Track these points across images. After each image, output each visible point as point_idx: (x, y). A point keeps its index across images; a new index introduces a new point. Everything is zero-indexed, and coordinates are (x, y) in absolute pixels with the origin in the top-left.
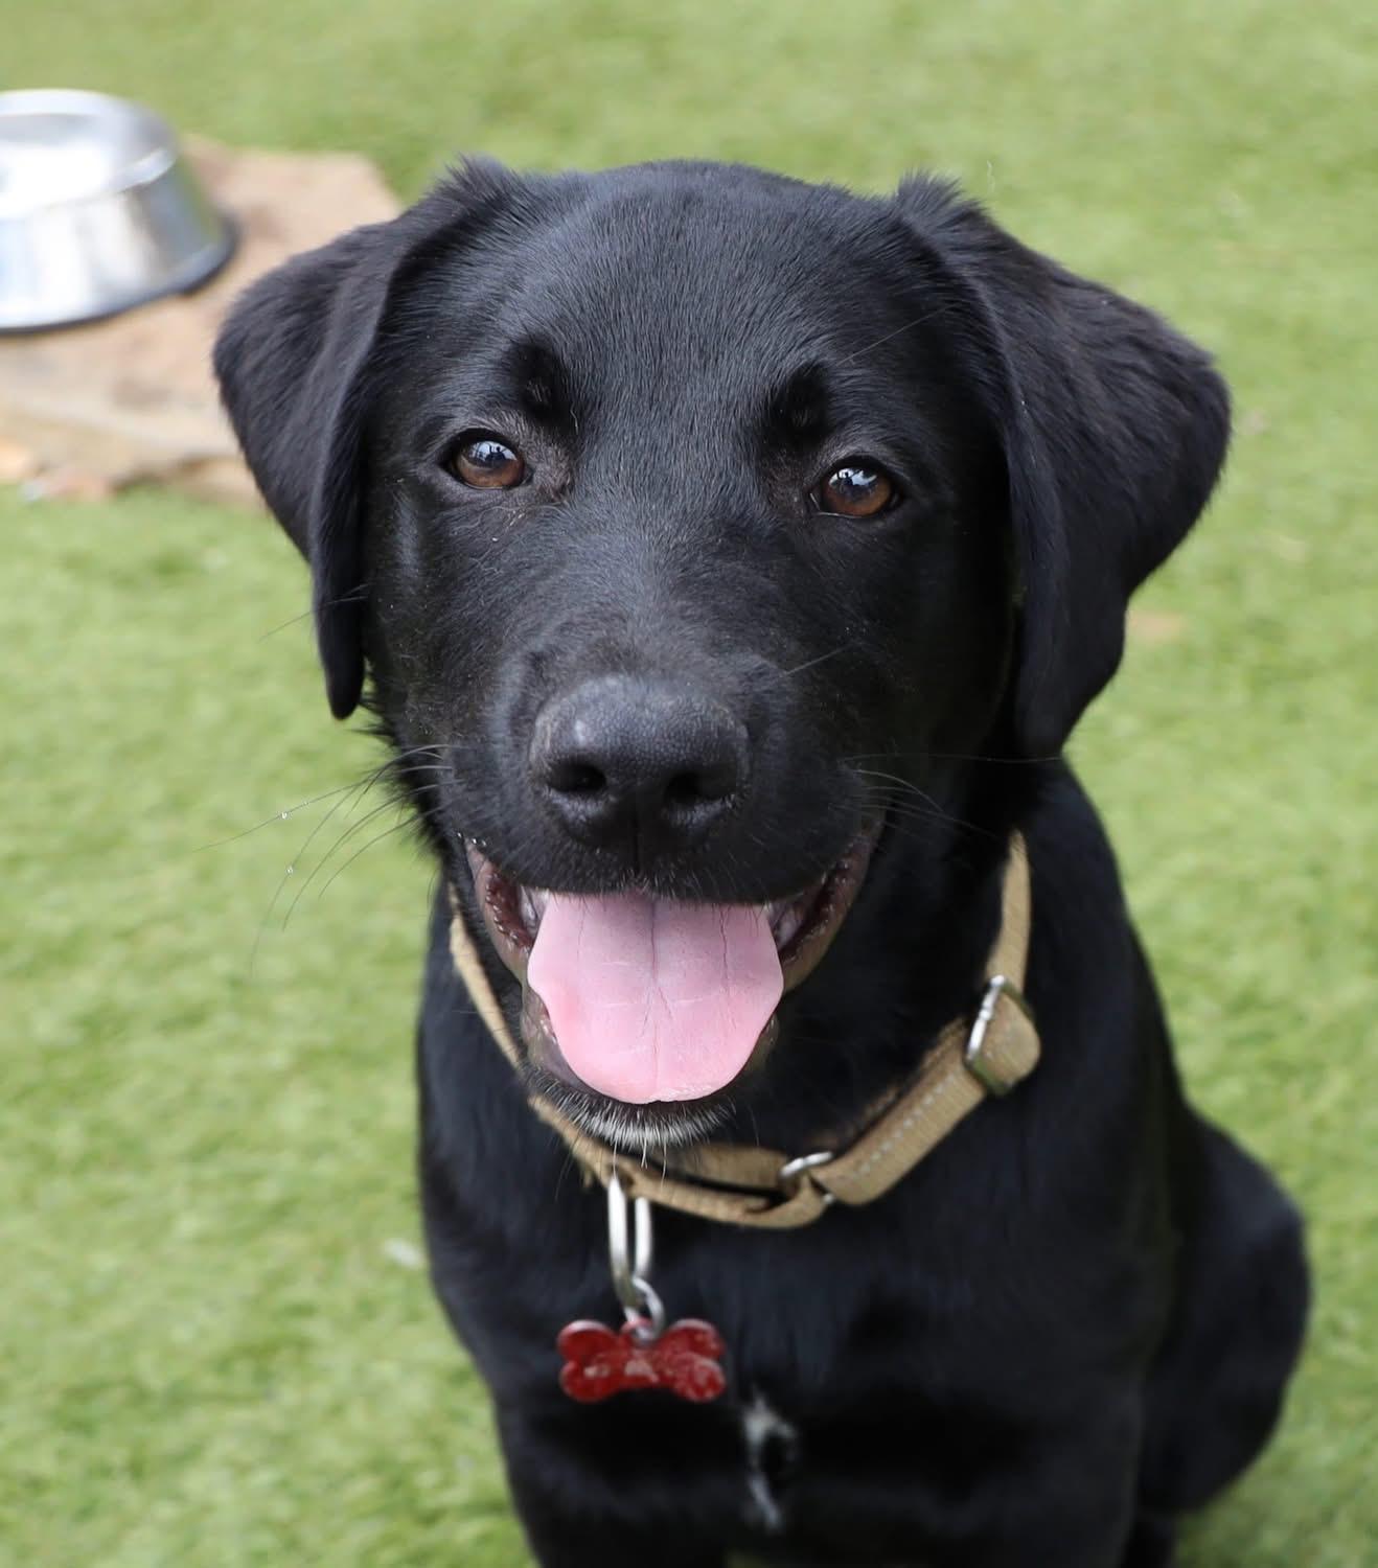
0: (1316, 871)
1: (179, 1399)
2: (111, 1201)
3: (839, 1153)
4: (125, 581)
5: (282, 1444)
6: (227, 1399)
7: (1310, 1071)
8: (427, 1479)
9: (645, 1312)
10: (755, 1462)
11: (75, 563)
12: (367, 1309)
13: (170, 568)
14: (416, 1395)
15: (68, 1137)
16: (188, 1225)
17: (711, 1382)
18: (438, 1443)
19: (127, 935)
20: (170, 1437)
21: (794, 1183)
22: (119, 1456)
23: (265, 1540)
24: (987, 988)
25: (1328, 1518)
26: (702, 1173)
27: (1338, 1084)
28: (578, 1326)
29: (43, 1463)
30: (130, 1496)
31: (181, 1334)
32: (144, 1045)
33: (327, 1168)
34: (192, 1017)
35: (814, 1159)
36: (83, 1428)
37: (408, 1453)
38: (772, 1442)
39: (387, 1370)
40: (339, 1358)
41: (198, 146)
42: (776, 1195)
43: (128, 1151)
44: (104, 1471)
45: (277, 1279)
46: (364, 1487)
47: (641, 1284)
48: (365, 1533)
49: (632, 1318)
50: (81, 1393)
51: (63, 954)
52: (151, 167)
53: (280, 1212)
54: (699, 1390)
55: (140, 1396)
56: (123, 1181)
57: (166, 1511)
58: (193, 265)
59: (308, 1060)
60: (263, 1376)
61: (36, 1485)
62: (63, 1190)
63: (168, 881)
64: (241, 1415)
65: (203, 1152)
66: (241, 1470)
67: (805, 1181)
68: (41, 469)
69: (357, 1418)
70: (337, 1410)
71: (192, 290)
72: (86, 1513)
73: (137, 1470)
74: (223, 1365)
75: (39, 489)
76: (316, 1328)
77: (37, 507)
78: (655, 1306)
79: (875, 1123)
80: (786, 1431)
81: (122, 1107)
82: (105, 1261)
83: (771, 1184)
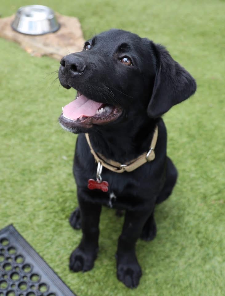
0: (182, 124)
1: (35, 172)
2: (30, 146)
3: (128, 165)
4: (42, 68)
5: (47, 180)
6: (41, 173)
7: (178, 149)
8: (64, 187)
9: (99, 179)
10: (110, 200)
11: (36, 65)
12: (59, 164)
13: (47, 67)
14: (64, 176)
15: (26, 137)
16: (39, 150)
17: (106, 190)
18: (66, 182)
19: (36, 113)
20: (34, 177)
21: (121, 168)
22: (27, 179)
23: (44, 192)
24: (150, 149)
25: (174, 207)
26: (110, 164)
27: (181, 151)
28: (91, 180)
29: (18, 178)
30: (28, 184)
31: (37, 164)
32: (37, 127)
33: (57, 146)
34: (43, 124)
35: (125, 165)
36: (23, 175)
37: (62, 183)
38: (113, 199)
39: (61, 172)
40: (55, 170)
41: (57, 14)
42: (119, 168)
43: (33, 140)
44: (25, 180)
45: (49, 159)
46: (56, 187)
47: (100, 176)
48: (56, 193)
49: (98, 180)
50: (24, 170)
51: (28, 114)
52: (51, 17)
53: (51, 150)
54: (105, 190)
55: (31, 171)
56: (32, 144)
57: (32, 187)
58: (55, 29)
59: (56, 131)
60: (46, 171)
61: (17, 181)
62: (25, 144)
63: (42, 106)
64: (42, 176)
65: (42, 141)
66: (42, 183)
67: (123, 168)
68: (34, 52)
69: (57, 178)
70: (54, 177)
71: (54, 32)
72: (22, 185)
73: (29, 181)
74: (41, 169)
75: (33, 55)
76: (53, 166)
77: (32, 57)
78: (101, 179)
79: (133, 162)
80: (115, 197)
81: (33, 134)
82: (29, 154)
83: (118, 167)
